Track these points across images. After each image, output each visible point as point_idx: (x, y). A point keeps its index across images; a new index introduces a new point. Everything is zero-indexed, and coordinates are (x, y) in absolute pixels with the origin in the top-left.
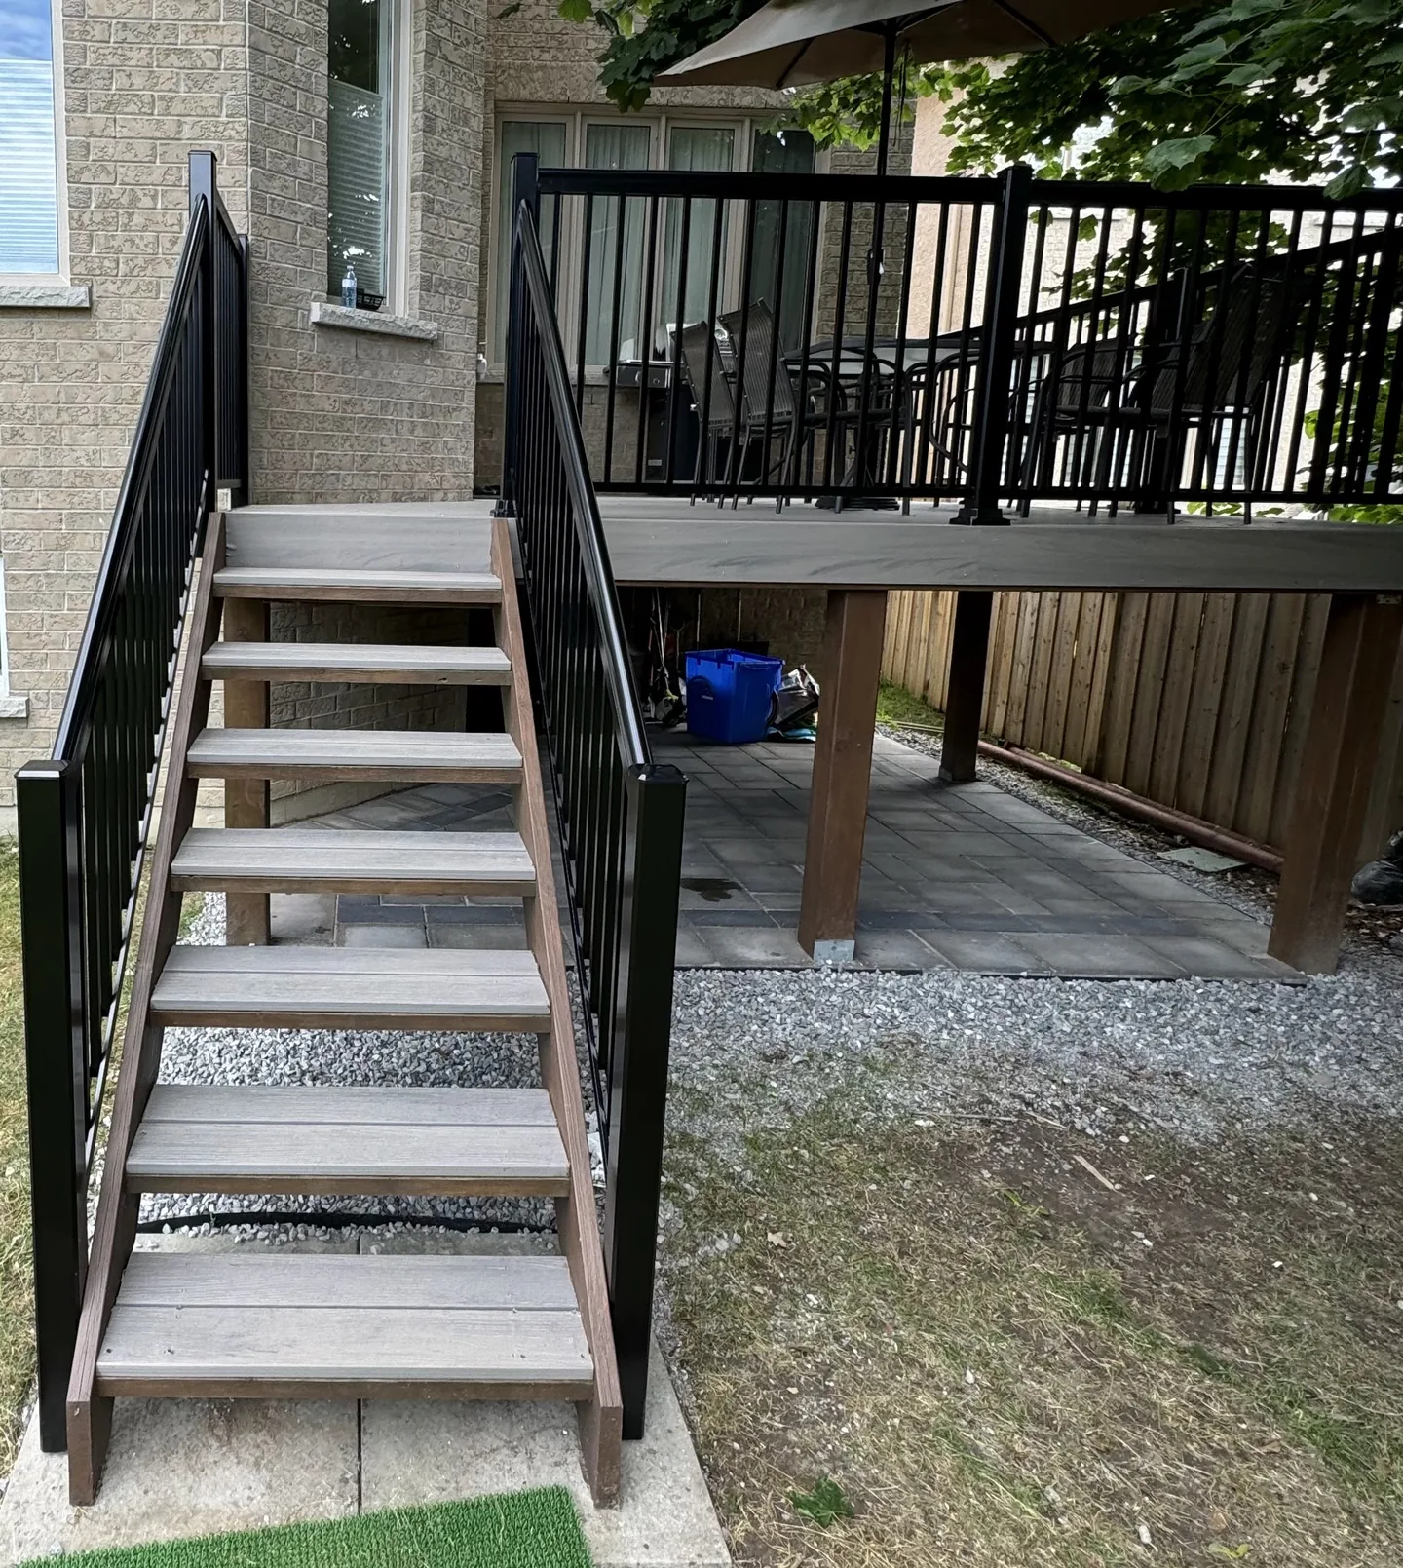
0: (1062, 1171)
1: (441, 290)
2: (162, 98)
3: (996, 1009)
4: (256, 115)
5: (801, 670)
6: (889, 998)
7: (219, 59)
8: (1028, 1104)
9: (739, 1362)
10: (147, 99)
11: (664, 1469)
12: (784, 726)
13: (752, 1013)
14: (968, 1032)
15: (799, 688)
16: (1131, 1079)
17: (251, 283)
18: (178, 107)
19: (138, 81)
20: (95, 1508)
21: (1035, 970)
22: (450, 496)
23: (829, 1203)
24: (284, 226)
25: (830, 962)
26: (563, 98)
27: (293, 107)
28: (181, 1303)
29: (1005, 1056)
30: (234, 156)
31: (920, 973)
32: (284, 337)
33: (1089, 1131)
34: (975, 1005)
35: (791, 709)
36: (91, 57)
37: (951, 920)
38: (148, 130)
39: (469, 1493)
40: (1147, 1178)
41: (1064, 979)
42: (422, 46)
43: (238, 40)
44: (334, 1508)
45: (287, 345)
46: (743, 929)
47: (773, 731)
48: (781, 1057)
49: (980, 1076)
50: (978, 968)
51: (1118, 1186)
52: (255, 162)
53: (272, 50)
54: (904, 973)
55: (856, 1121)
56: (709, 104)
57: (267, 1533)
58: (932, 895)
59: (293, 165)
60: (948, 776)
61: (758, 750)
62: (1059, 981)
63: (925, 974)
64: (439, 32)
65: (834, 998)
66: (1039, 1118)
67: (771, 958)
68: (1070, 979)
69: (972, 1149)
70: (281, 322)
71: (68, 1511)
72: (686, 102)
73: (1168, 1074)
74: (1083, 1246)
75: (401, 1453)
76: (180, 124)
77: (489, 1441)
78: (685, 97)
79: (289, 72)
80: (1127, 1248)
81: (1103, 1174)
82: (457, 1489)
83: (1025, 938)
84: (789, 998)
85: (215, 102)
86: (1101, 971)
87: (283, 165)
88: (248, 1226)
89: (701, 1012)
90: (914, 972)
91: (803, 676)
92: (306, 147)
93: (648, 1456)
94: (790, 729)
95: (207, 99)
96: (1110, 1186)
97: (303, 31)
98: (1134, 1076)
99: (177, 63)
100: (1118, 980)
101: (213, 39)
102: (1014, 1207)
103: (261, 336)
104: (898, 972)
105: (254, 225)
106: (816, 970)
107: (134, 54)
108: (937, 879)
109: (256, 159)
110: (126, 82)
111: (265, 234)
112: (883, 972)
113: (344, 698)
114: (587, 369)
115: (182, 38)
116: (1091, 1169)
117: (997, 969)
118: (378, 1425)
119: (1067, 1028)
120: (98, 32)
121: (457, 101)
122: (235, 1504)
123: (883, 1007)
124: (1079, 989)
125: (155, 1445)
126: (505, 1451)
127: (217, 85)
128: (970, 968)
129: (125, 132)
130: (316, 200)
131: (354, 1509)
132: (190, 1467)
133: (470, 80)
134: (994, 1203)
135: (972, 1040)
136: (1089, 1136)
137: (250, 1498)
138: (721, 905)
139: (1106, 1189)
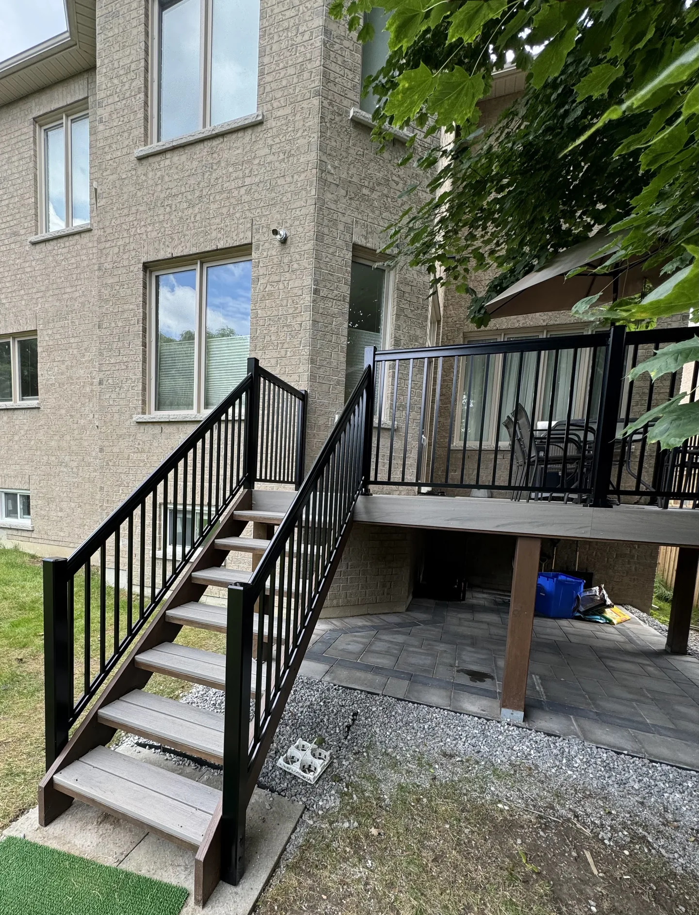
0: (570, 855)
1: (401, 409)
2: (281, 343)
3: (594, 765)
4: (313, 345)
5: (600, 587)
6: (531, 744)
7: (301, 326)
8: (577, 816)
9: (309, 875)
10: (276, 344)
11: (235, 902)
12: (586, 613)
13: (451, 733)
14: (570, 772)
15: (596, 595)
16: (663, 824)
17: (309, 408)
18: (286, 346)
19: (273, 338)
20: (45, 828)
21: (633, 752)
22: (403, 493)
23: (418, 826)
24: (324, 386)
25: (509, 720)
26: (495, 328)
27: (331, 341)
28: (95, 766)
29: (584, 790)
30: (304, 361)
31: (559, 737)
32: (322, 428)
33: (606, 842)
34: (581, 760)
35: (590, 605)
36: (258, 331)
37: (604, 718)
38: (276, 355)
39: (156, 877)
40: (625, 877)
41: (652, 761)
42: (395, 313)
43: (307, 319)
44: (109, 861)
45: (324, 431)
46: (476, 696)
47: (578, 614)
48: (451, 756)
49: (558, 795)
50: (595, 742)
51: (601, 875)
52: (312, 363)
53: (322, 321)
54: (549, 735)
55: (465, 794)
56: (568, 322)
57: (82, 859)
58: (602, 703)
59: (330, 363)
60: (669, 650)
61: (564, 623)
62: (646, 761)
63: (561, 738)
64: (403, 306)
65: (500, 737)
66: (578, 825)
67: (479, 711)
68: (657, 762)
69: (522, 827)
70: (321, 422)
71: (37, 825)
72: (556, 323)
73: (692, 829)
74: (546, 895)
75: (147, 852)
76: (286, 351)
77: (181, 861)
78: (556, 321)
79: (329, 328)
80: (576, 907)
81: (596, 866)
82: (154, 874)
83: (641, 735)
84: (476, 731)
85: (299, 342)
86: (680, 763)
87: (325, 363)
88: (172, 755)
89: (426, 727)
90: (555, 736)
91: (601, 590)
92: (336, 356)
93: (234, 894)
94: (588, 615)
95: (296, 342)
96: (596, 872)
97: (336, 312)
98: (666, 824)
99: (286, 330)
100: (690, 770)
101: (299, 319)
102: (521, 861)
103: (312, 428)
104: (545, 733)
105: (311, 386)
106: (498, 722)
107: (273, 329)
108: (613, 697)
109: (312, 361)
110: (269, 338)
111: (316, 389)
112: (537, 732)
113: (345, 573)
114: (500, 443)
115: (289, 321)
116: (590, 860)
117: (608, 745)
118: (152, 839)
119: (636, 786)
120: (261, 322)
121: (412, 332)
122: (83, 846)
123: (526, 748)
124: (659, 768)
125: (79, 815)
126: (182, 868)
127: (300, 336)
128: (591, 741)
129: (268, 356)
130: (340, 375)
131: (116, 864)
132: (81, 827)
133: (419, 323)
134: (511, 857)
135: (570, 776)
136: (604, 844)
137: (89, 846)
138: (478, 684)
139: (592, 873)
